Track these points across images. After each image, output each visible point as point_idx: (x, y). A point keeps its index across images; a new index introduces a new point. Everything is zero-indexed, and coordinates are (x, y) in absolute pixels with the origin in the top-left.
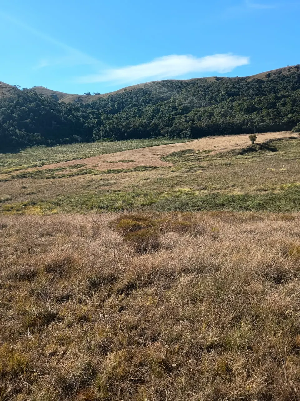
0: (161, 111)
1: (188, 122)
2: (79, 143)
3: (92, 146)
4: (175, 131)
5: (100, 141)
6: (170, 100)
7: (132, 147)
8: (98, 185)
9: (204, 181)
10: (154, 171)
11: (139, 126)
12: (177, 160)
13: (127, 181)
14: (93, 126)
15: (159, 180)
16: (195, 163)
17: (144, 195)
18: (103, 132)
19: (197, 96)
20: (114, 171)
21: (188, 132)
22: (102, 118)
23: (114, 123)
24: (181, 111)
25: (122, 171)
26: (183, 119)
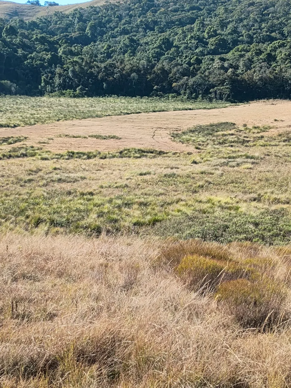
0: (174, 45)
1: (226, 70)
2: (14, 96)
3: (39, 103)
4: (200, 85)
5: (53, 94)
6: (192, 26)
7: (115, 110)
8: (49, 180)
9: (255, 184)
10: (159, 158)
11: (132, 71)
12: (203, 142)
13: (106, 175)
14: (42, 66)
15: (169, 177)
16: (237, 149)
17: (141, 204)
18: (60, 77)
19: (245, 22)
20: (80, 155)
21: (225, 89)
22: (60, 51)
23: (83, 61)
24: (213, 48)
25: (95, 156)
26: (217, 63)
